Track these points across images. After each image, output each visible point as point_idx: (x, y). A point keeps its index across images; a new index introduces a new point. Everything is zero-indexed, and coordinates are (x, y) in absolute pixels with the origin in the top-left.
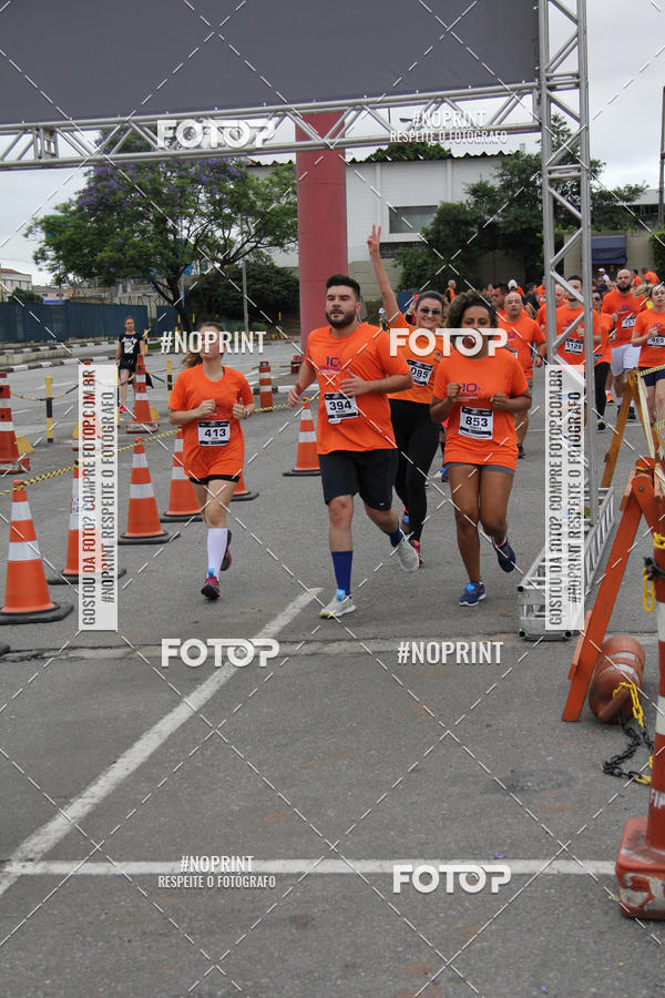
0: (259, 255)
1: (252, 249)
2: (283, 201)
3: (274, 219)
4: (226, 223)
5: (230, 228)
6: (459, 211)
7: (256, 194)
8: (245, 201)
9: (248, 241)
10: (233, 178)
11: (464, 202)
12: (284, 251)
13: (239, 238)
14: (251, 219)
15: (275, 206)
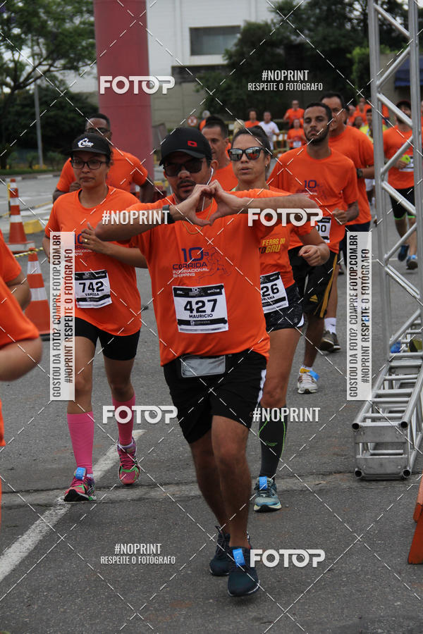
0: (53, 79)
1: (45, 72)
2: (77, 21)
3: (68, 41)
4: (16, 44)
5: (19, 50)
6: (263, 31)
7: (47, 12)
8: (35, 20)
11: (269, 22)
12: (80, 74)
13: (30, 61)
14: (41, 40)
15: (68, 25)
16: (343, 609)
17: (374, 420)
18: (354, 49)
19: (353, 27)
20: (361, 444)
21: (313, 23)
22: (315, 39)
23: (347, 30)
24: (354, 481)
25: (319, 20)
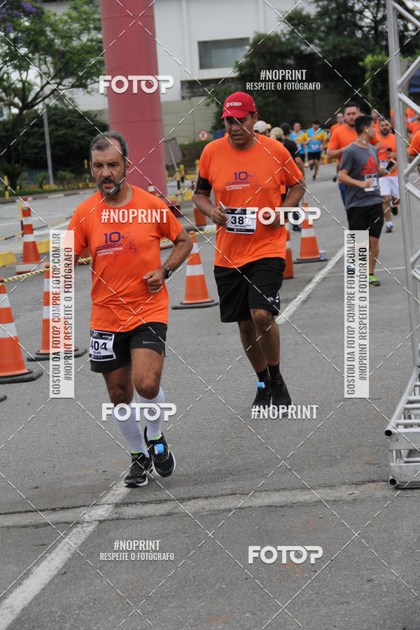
0: (61, 98)
1: (53, 92)
2: (85, 38)
3: (76, 58)
4: (23, 65)
5: (27, 69)
6: (274, 43)
7: (54, 31)
8: (42, 39)
9: (48, 83)
10: (27, 14)
11: (279, 33)
12: (88, 92)
13: (38, 81)
14: (49, 59)
15: (75, 43)
16: (385, 620)
17: (406, 426)
18: (366, 57)
19: (364, 35)
20: (394, 452)
21: (323, 32)
22: (326, 48)
23: (358, 39)
24: (388, 490)
25: (330, 29)
